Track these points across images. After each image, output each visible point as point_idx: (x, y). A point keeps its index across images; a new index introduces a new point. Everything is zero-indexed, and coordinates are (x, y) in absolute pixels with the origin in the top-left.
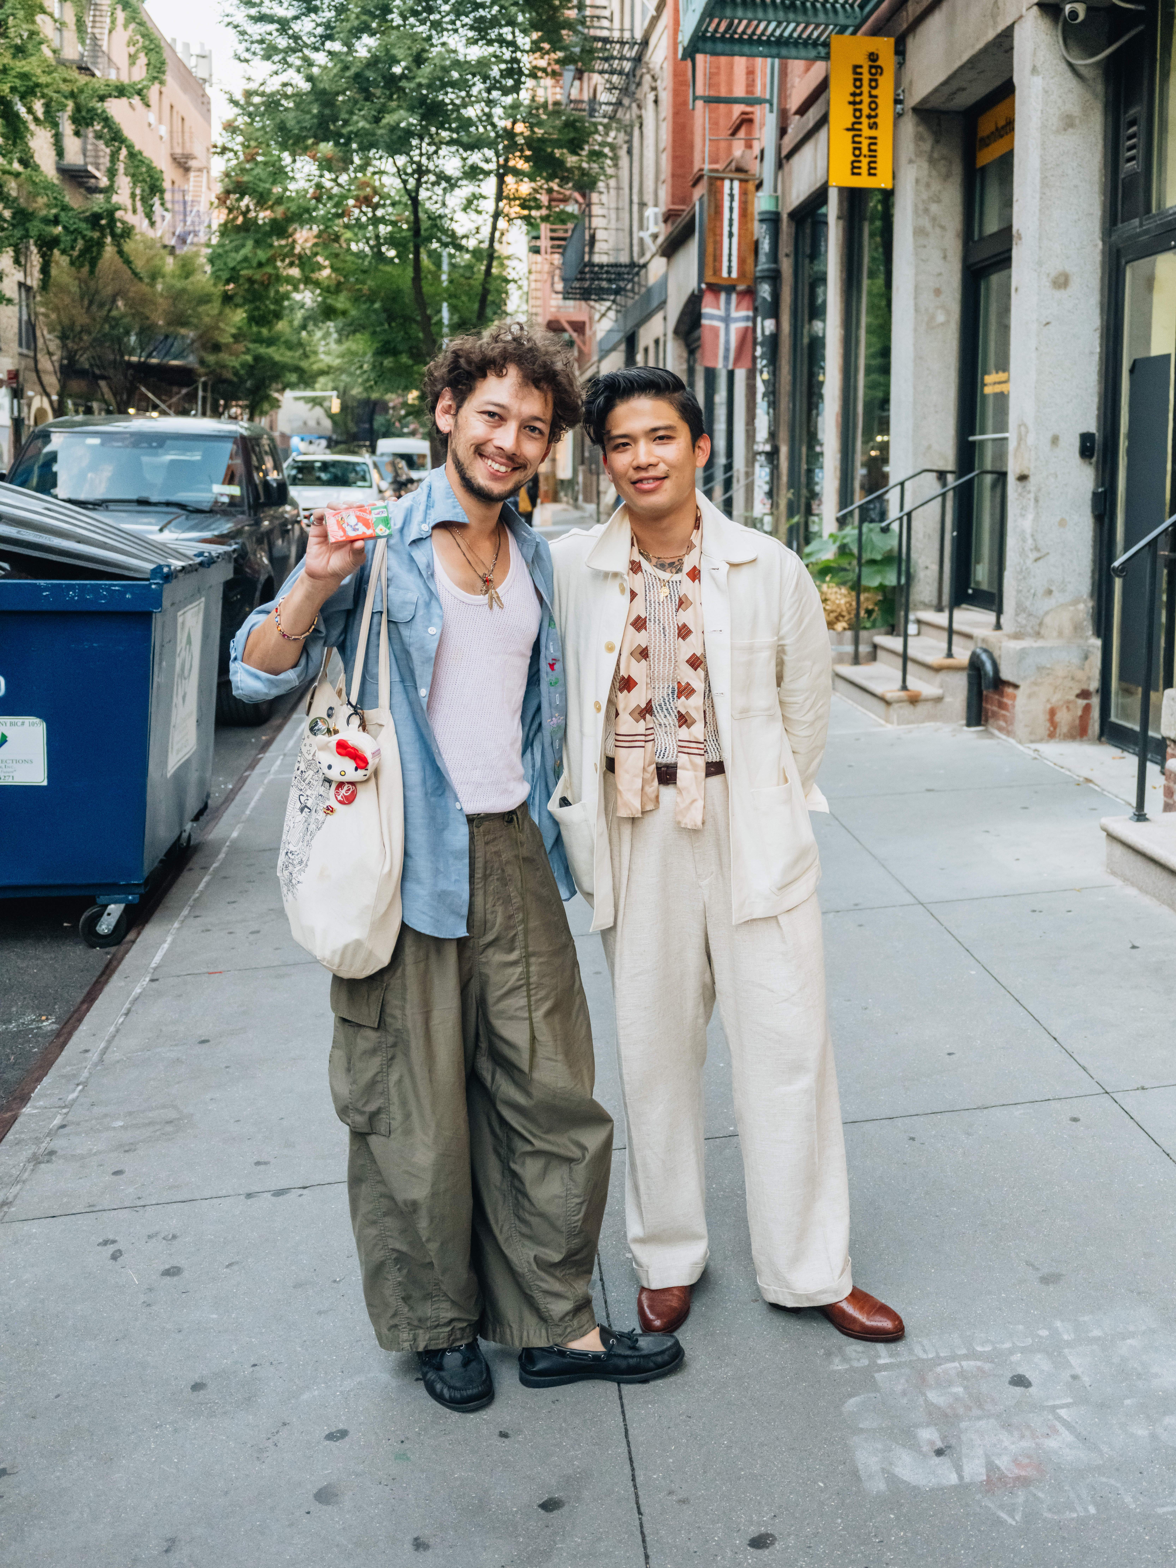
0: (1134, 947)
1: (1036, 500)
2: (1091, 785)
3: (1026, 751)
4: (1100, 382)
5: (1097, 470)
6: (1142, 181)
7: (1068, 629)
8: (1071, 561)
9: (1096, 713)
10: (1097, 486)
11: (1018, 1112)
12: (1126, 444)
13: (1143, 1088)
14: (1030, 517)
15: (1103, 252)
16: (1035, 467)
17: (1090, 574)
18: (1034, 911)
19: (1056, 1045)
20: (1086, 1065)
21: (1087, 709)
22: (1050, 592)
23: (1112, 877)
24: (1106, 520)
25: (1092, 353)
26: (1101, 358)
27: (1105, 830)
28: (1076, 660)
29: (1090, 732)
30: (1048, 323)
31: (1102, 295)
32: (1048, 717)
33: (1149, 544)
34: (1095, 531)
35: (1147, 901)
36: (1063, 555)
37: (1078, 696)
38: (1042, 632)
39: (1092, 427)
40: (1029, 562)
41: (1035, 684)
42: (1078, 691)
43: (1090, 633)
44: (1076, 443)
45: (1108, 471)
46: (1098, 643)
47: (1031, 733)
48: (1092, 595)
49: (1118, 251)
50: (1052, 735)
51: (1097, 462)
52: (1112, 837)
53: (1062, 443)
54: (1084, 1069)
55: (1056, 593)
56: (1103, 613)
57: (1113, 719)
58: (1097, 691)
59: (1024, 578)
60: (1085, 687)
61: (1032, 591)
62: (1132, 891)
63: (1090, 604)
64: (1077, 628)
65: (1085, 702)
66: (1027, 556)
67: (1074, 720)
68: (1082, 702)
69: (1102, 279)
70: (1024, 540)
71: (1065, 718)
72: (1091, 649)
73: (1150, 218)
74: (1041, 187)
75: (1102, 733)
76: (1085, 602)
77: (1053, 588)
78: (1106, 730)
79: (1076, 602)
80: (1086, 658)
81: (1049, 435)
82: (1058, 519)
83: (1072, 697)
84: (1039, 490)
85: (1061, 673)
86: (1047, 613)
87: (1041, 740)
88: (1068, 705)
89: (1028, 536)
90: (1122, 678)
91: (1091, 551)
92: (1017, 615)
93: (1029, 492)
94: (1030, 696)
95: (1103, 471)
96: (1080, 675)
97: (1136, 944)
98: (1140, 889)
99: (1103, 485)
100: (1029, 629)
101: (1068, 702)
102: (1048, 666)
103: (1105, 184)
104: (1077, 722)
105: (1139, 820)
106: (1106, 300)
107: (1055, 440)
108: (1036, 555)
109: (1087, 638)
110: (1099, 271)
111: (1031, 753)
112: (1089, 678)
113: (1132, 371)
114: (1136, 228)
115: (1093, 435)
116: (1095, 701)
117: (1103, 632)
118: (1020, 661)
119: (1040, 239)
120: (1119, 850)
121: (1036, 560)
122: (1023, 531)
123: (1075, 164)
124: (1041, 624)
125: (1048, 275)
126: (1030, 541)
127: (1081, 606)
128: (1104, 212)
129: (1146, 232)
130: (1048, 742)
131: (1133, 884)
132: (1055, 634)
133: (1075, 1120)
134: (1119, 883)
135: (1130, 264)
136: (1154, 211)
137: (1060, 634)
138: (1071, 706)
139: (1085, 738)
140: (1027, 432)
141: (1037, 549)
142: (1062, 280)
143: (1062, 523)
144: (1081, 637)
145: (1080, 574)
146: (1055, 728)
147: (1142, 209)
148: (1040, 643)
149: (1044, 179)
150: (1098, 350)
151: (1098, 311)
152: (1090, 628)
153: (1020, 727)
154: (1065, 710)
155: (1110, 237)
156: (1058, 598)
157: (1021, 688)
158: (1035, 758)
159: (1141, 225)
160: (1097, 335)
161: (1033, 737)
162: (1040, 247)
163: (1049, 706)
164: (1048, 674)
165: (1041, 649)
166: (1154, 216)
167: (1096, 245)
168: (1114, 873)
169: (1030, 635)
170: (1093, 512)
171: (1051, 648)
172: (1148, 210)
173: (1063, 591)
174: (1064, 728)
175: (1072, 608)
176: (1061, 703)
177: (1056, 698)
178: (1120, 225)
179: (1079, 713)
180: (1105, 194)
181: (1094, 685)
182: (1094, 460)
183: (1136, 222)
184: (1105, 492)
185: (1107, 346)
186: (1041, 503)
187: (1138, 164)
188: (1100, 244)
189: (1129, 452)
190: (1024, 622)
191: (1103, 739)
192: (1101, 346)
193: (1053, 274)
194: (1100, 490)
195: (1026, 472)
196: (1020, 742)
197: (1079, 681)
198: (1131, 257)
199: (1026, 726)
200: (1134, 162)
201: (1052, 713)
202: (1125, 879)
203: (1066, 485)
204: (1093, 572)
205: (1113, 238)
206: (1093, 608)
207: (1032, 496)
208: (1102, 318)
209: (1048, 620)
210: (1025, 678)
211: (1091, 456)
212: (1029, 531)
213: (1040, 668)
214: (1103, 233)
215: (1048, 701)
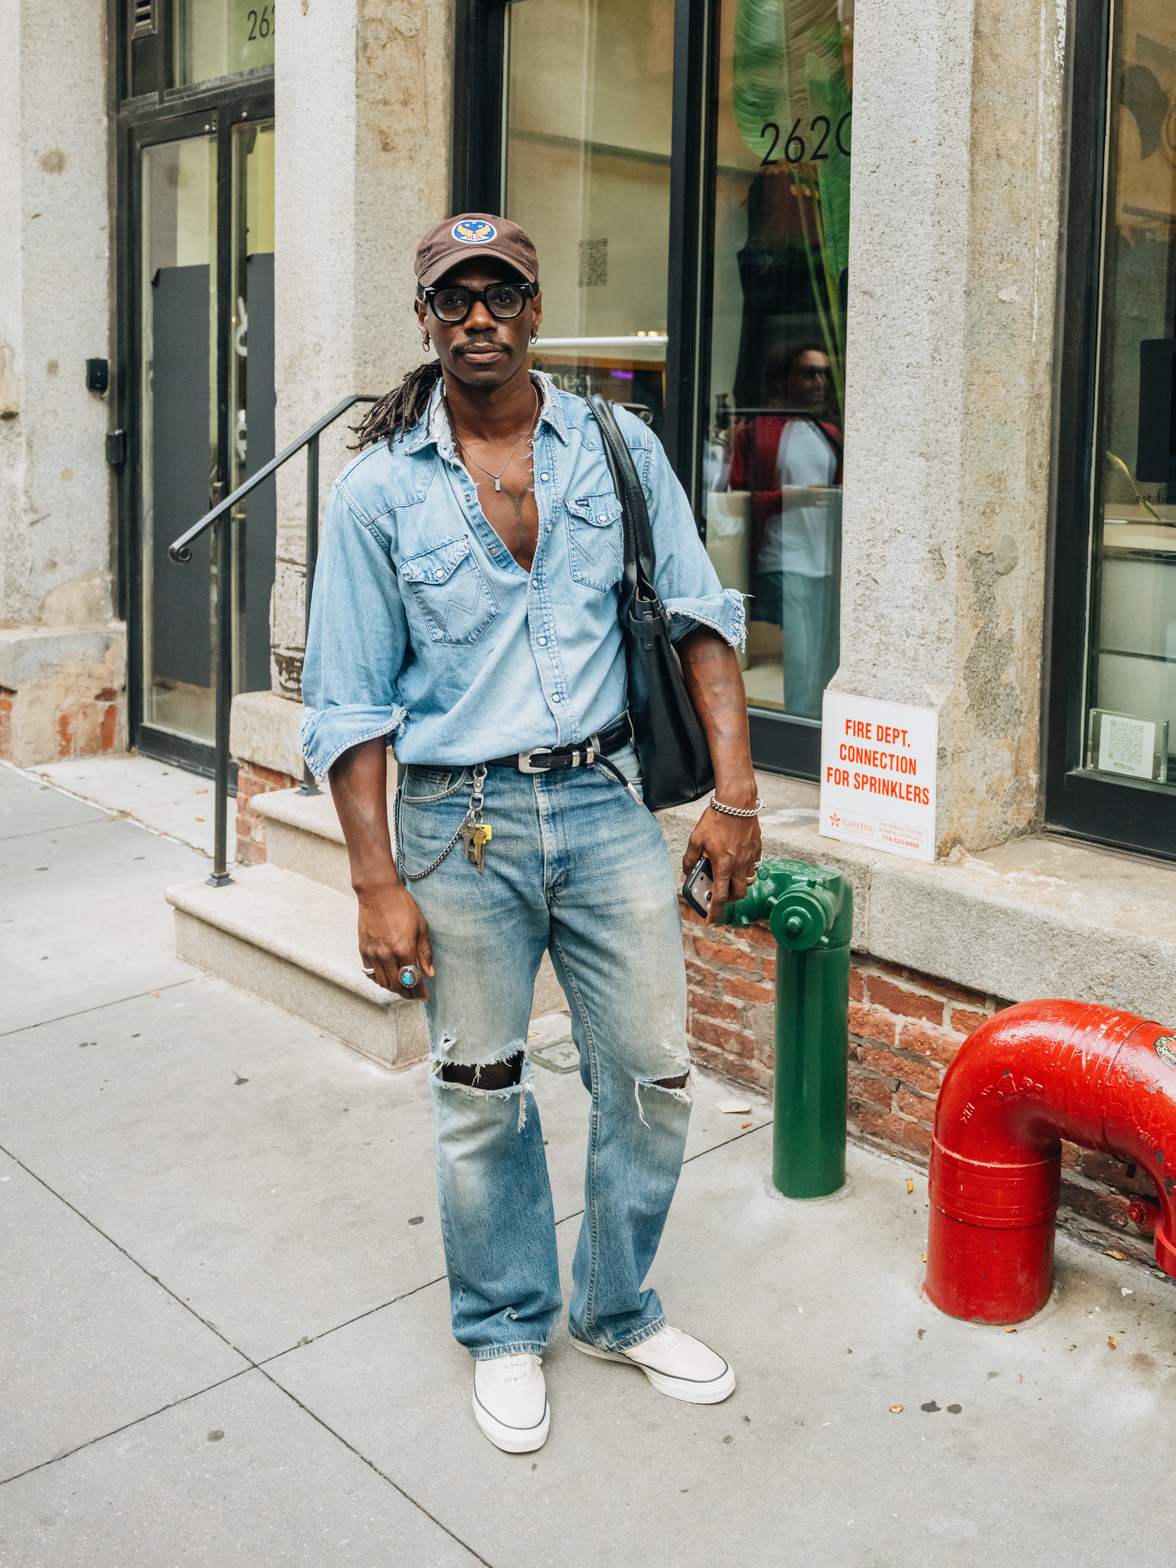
0: (241, 1081)
1: (30, 446)
2: (130, 820)
3: (30, 777)
4: (110, 295)
5: (111, 405)
6: (161, 44)
7: (80, 612)
8: (81, 524)
9: (123, 717)
10: (112, 427)
11: (121, 1447)
12: (151, 375)
13: (307, 1342)
14: (22, 467)
15: (109, 130)
16: (27, 402)
17: (106, 540)
18: (84, 1045)
19: (161, 1291)
20: (213, 1319)
21: (111, 712)
22: (54, 565)
23: (186, 966)
24: (127, 471)
25: (99, 258)
26: (111, 264)
27: (170, 902)
28: (93, 652)
29: (116, 742)
30: (37, 216)
31: (110, 185)
32: (58, 728)
33: (219, 517)
34: (111, 484)
35: (242, 998)
36: (69, 515)
37: (98, 697)
38: (45, 617)
39: (102, 351)
40: (22, 527)
41: (38, 687)
42: (98, 692)
43: (111, 614)
44: (82, 373)
45: (126, 409)
46: (123, 626)
47: (35, 752)
48: (111, 567)
49: (130, 131)
50: (64, 752)
51: (111, 397)
52: (182, 911)
53: (62, 371)
54: (211, 1326)
55: (61, 566)
56: (128, 587)
57: (146, 723)
58: (124, 689)
59: (17, 548)
60: (107, 685)
61: (29, 564)
62: (218, 986)
63: (109, 577)
64: (92, 610)
65: (108, 704)
66: (20, 519)
67: (94, 729)
68: (104, 705)
69: (109, 164)
70: (14, 498)
71: (81, 728)
72: (113, 636)
73: (173, 93)
74: (23, 37)
75: (132, 742)
76: (101, 574)
77: (58, 559)
78: (138, 737)
79: (89, 576)
80: (107, 647)
81: (44, 361)
82: (61, 470)
83: (91, 700)
84: (34, 432)
85: (73, 668)
86: (49, 592)
87: (50, 760)
88: (85, 710)
89: (20, 493)
90: (156, 669)
91: (107, 509)
92: (8, 596)
93: (19, 435)
94: (31, 704)
95: (120, 408)
96: (100, 670)
97: (243, 1076)
98: (231, 981)
99: (120, 426)
100: (25, 614)
101: (86, 706)
102: (56, 662)
103: (109, 45)
104: (98, 731)
105: (219, 884)
106: (115, 191)
107: (53, 368)
108: (31, 517)
109: (106, 621)
110: (105, 154)
111: (38, 779)
112: (112, 673)
113: (155, 283)
114: (154, 103)
115: (105, 361)
116: (122, 702)
117: (128, 613)
118: (15, 659)
119: (23, 105)
120: (195, 930)
121: (32, 524)
122: (13, 486)
123: (67, 14)
124: (42, 607)
125: (36, 152)
126: (23, 499)
127: (97, 581)
128: (109, 80)
129: (170, 110)
130: (59, 761)
131: (218, 974)
132: (62, 619)
133: (216, 1436)
134: (198, 974)
135: (146, 149)
136: (178, 85)
137: (70, 619)
138: (89, 711)
139: (110, 750)
140: (13, 356)
141: (33, 509)
142: (55, 161)
143: (67, 475)
144: (98, 620)
145: (93, 540)
146: (68, 742)
147: (161, 80)
148: (42, 633)
149: (25, 27)
150: (107, 254)
151: (105, 204)
152: (111, 607)
153: (19, 746)
154: (81, 716)
155: (118, 111)
156: (65, 571)
157: (19, 694)
158: (45, 788)
159: (161, 101)
160: (105, 235)
161: (38, 757)
162: (23, 116)
163: (59, 714)
164: (56, 673)
165: (46, 640)
166: (179, 91)
167: (100, 121)
168: (187, 960)
169: (27, 622)
170: (108, 460)
171: (58, 640)
172: (170, 83)
173: (71, 562)
174: (80, 741)
175: (84, 584)
176: (75, 708)
177: (68, 703)
178: (130, 98)
179: (101, 719)
180: (109, 58)
181: (120, 681)
182: (106, 394)
183: (155, 96)
184: (124, 435)
185: (119, 251)
186: (36, 449)
187: (153, 24)
188: (105, 120)
189: (154, 384)
190: (18, 605)
191: (133, 749)
192: (111, 250)
193: (42, 152)
194: (117, 432)
195: (13, 409)
196: (20, 766)
197: (99, 678)
198: (148, 140)
199: (28, 743)
200: (149, 21)
201: (64, 722)
202: (205, 967)
203: (70, 425)
204: (111, 536)
205: (123, 114)
206: (112, 582)
207: (23, 440)
208: (111, 214)
209: (51, 601)
210: (23, 681)
211: (103, 389)
212: (20, 486)
213: (44, 666)
214: (108, 107)
215: (58, 707)
